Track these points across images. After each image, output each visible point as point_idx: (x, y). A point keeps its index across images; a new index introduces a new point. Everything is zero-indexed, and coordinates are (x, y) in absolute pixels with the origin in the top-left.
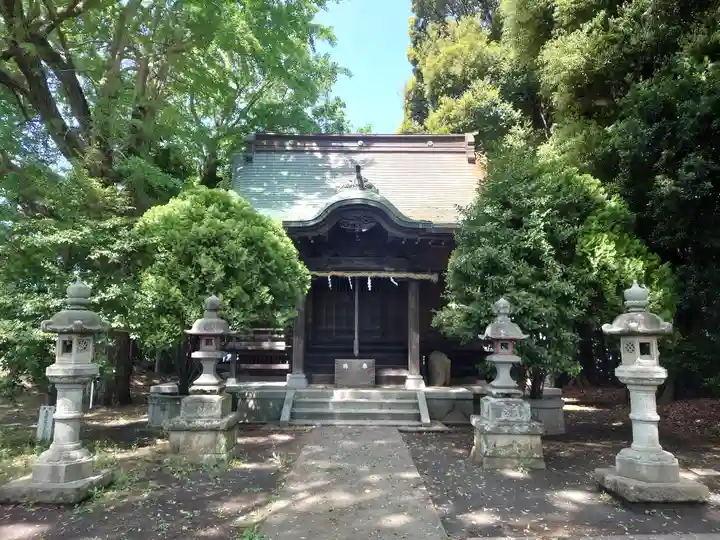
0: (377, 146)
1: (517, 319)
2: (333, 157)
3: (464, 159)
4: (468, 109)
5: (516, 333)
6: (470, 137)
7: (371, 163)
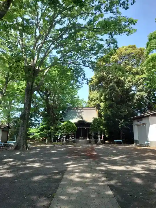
0: (84, 109)
1: (94, 133)
2: (78, 110)
3: (95, 110)
4: (96, 104)
5: (94, 134)
6: (96, 107)
7: (83, 111)
